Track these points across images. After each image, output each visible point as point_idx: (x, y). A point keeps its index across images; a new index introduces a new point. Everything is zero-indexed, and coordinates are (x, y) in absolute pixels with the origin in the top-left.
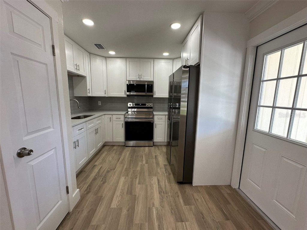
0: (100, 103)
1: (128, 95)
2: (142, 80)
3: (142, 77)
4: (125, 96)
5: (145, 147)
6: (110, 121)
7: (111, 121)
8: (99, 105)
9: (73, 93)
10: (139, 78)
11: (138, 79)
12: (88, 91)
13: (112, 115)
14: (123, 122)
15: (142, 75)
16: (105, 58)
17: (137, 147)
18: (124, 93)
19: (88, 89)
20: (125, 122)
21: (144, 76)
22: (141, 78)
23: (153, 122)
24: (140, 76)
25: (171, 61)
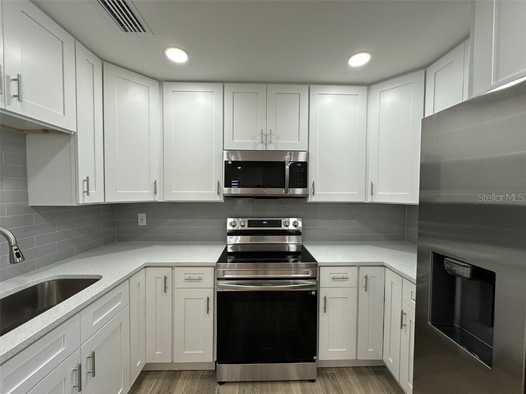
0: (142, 219)
1: (227, 197)
2: (271, 147)
3: (274, 141)
4: (220, 199)
5: (287, 386)
6: (165, 288)
7: (169, 291)
8: (140, 224)
9: (26, 196)
10: (262, 142)
11: (260, 148)
12: (82, 187)
13: (172, 267)
14: (210, 294)
15: (273, 132)
16: (157, 82)
17: (258, 385)
18: (214, 191)
19: (81, 177)
20: (218, 293)
21: (278, 138)
22: (270, 142)
23: (316, 292)
24: (265, 137)
25: (361, 92)
